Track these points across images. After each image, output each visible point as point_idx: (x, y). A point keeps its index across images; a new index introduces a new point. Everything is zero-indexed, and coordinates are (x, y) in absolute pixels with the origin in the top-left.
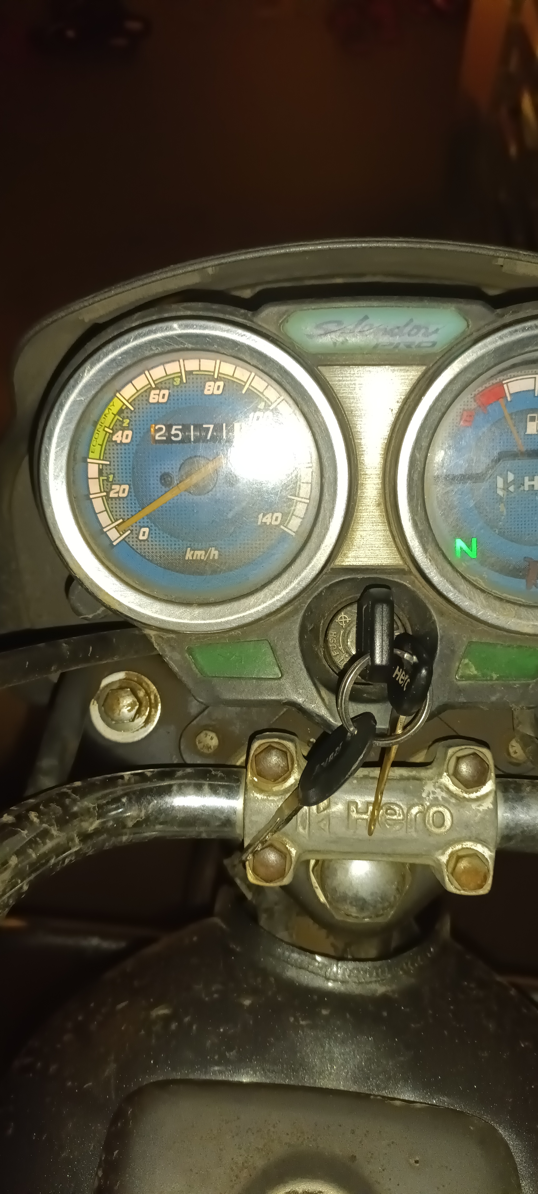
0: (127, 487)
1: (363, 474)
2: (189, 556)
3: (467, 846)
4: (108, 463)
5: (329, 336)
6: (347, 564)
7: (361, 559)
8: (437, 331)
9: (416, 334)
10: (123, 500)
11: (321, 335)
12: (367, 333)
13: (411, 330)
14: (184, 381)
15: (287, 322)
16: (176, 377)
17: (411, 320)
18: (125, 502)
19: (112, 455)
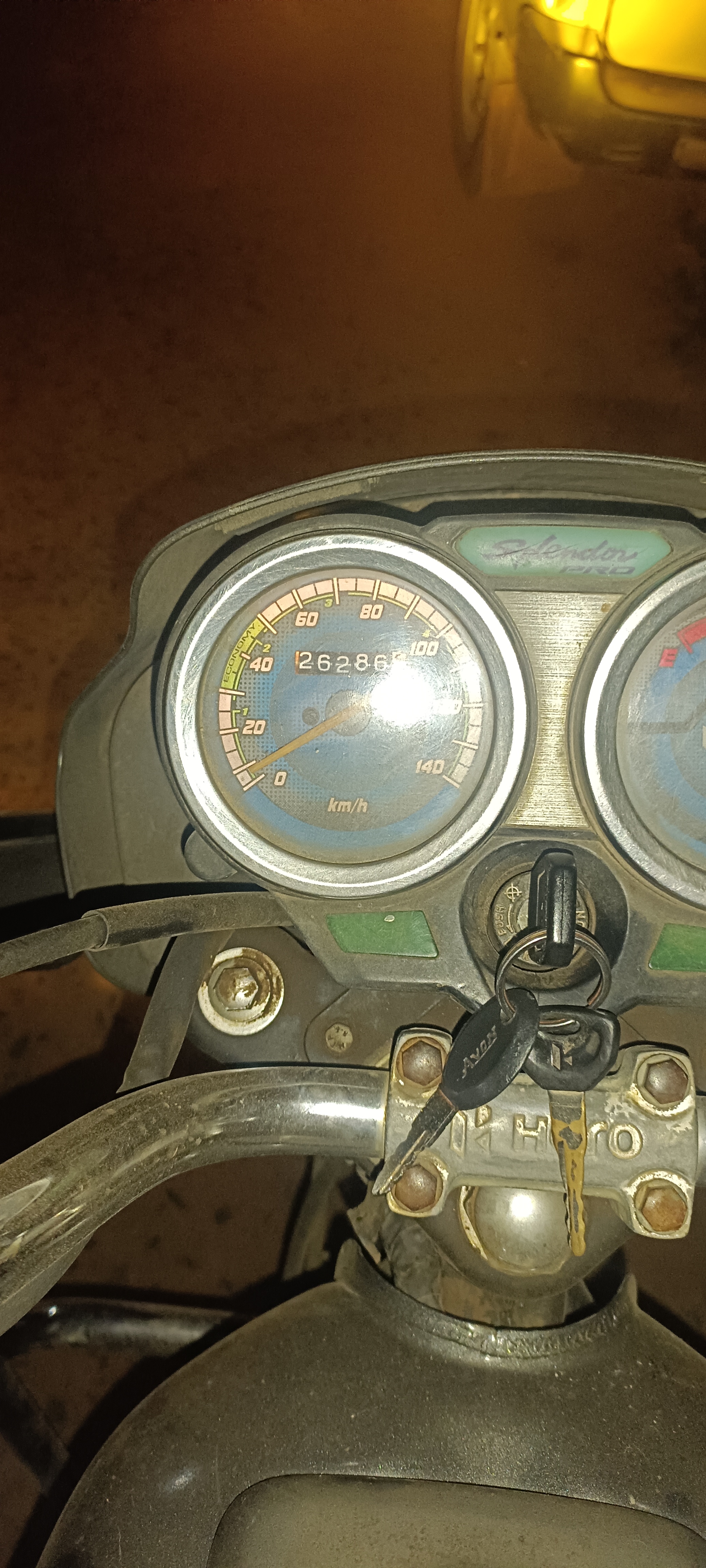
0: (263, 723)
1: (544, 718)
2: (332, 807)
3: (660, 1177)
4: (243, 694)
5: (509, 557)
6: (520, 823)
7: (537, 819)
8: (635, 554)
9: (612, 557)
10: (258, 738)
11: (499, 555)
12: (553, 555)
13: (604, 554)
14: (338, 603)
15: (461, 539)
16: (327, 598)
17: (605, 543)
18: (261, 740)
19: (247, 685)
